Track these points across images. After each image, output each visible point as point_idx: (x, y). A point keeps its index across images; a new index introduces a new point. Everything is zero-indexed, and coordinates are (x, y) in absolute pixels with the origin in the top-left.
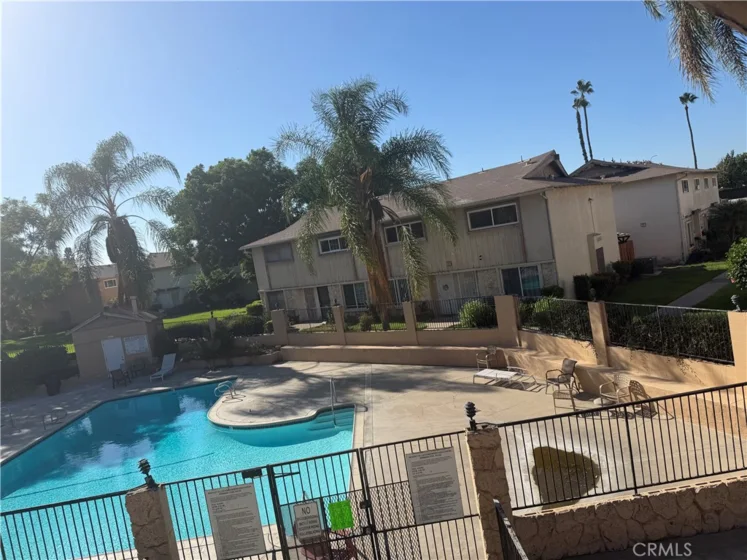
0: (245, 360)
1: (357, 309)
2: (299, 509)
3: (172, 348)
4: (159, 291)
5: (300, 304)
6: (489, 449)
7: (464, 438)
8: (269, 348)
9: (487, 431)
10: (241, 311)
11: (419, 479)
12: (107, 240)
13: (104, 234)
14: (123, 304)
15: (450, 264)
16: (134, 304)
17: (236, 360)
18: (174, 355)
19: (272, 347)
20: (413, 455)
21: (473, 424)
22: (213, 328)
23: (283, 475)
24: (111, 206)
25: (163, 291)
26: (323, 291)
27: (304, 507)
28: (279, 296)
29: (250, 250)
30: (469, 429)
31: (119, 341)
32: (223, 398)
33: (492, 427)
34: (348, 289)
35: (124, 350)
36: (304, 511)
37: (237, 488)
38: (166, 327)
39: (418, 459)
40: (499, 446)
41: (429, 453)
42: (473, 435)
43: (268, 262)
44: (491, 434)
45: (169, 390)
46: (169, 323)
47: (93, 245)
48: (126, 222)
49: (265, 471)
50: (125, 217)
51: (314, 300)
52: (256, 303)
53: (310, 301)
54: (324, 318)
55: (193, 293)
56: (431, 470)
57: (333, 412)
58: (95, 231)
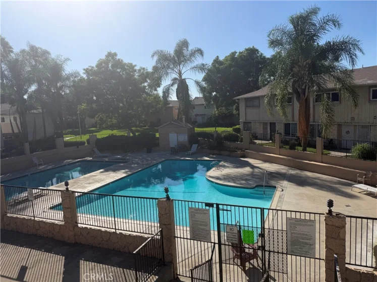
0: (227, 153)
1: (291, 137)
2: (228, 228)
3: (197, 142)
4: (197, 115)
5: (259, 130)
6: (338, 227)
7: (323, 218)
8: (239, 149)
9: (339, 217)
10: (230, 129)
11: (292, 231)
12: (177, 89)
13: (176, 86)
14: (179, 119)
15: (353, 119)
16: (184, 119)
17: (223, 152)
18: (197, 145)
19: (241, 149)
20: (291, 219)
21: (330, 211)
22: (215, 135)
23: (223, 210)
24: (180, 74)
25: (198, 115)
26: (273, 125)
27: (232, 227)
28: (249, 124)
29: (238, 99)
30: (327, 214)
31: (176, 134)
32: (214, 169)
33: (342, 216)
34: (287, 126)
35: (178, 139)
36: (231, 229)
37: (202, 210)
38: (196, 131)
39: (294, 221)
40: (344, 227)
41: (300, 220)
42: (328, 217)
43: (246, 106)
44: (340, 220)
45: (193, 160)
46: (197, 130)
47: (170, 91)
48: (185, 81)
49: (215, 206)
50: (185, 79)
51: (267, 129)
52: (237, 126)
53: (265, 129)
54: (271, 139)
55: (211, 117)
56: (300, 229)
57: (264, 187)
58: (172, 85)
